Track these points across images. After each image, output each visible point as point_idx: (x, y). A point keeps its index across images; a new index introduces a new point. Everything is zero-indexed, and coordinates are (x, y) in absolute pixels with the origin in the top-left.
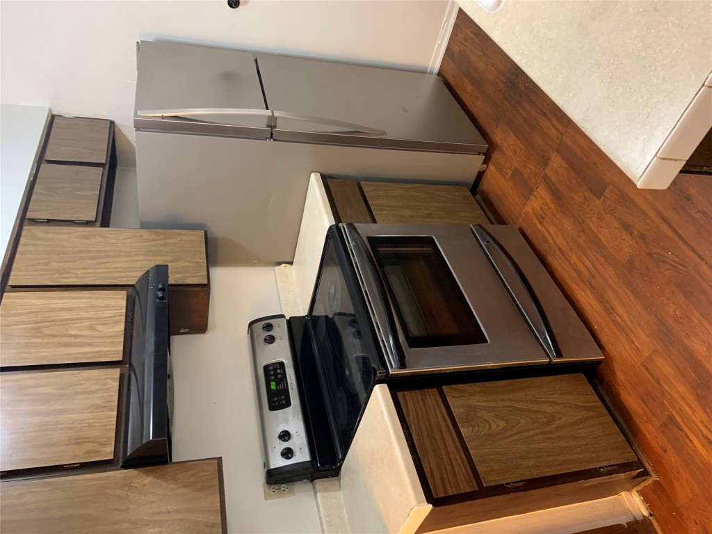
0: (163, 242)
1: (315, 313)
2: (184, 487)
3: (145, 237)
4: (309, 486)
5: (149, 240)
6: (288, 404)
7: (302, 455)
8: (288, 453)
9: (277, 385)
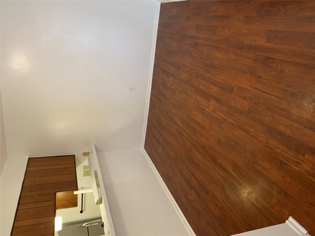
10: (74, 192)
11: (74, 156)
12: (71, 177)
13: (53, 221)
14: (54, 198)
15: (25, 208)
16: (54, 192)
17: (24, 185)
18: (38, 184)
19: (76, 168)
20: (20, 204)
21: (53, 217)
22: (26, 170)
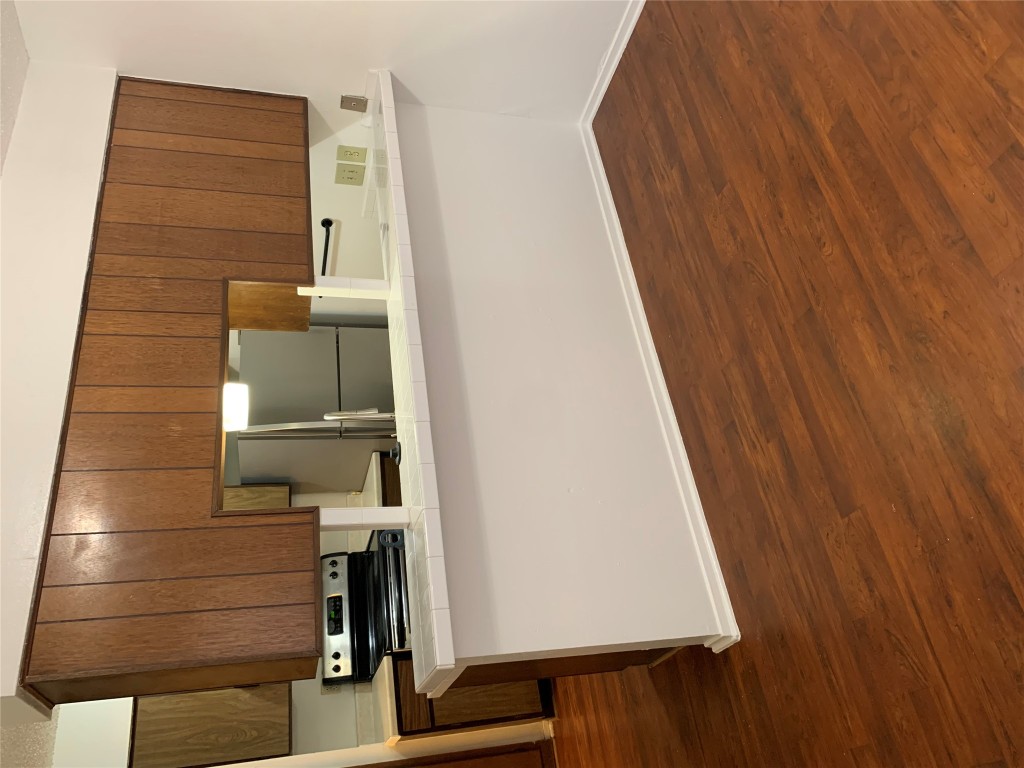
0: (257, 500)
1: (371, 550)
2: (268, 700)
3: (245, 496)
4: (352, 686)
5: (248, 499)
6: (341, 632)
7: (346, 669)
8: (337, 669)
9: (335, 615)
10: (299, 289)
11: (304, 101)
12: (290, 212)
13: (215, 410)
14: (220, 304)
15: (111, 329)
16: (221, 278)
17: (104, 218)
18: (157, 220)
19: (311, 150)
20: (90, 305)
21: (215, 390)
22: (110, 141)
